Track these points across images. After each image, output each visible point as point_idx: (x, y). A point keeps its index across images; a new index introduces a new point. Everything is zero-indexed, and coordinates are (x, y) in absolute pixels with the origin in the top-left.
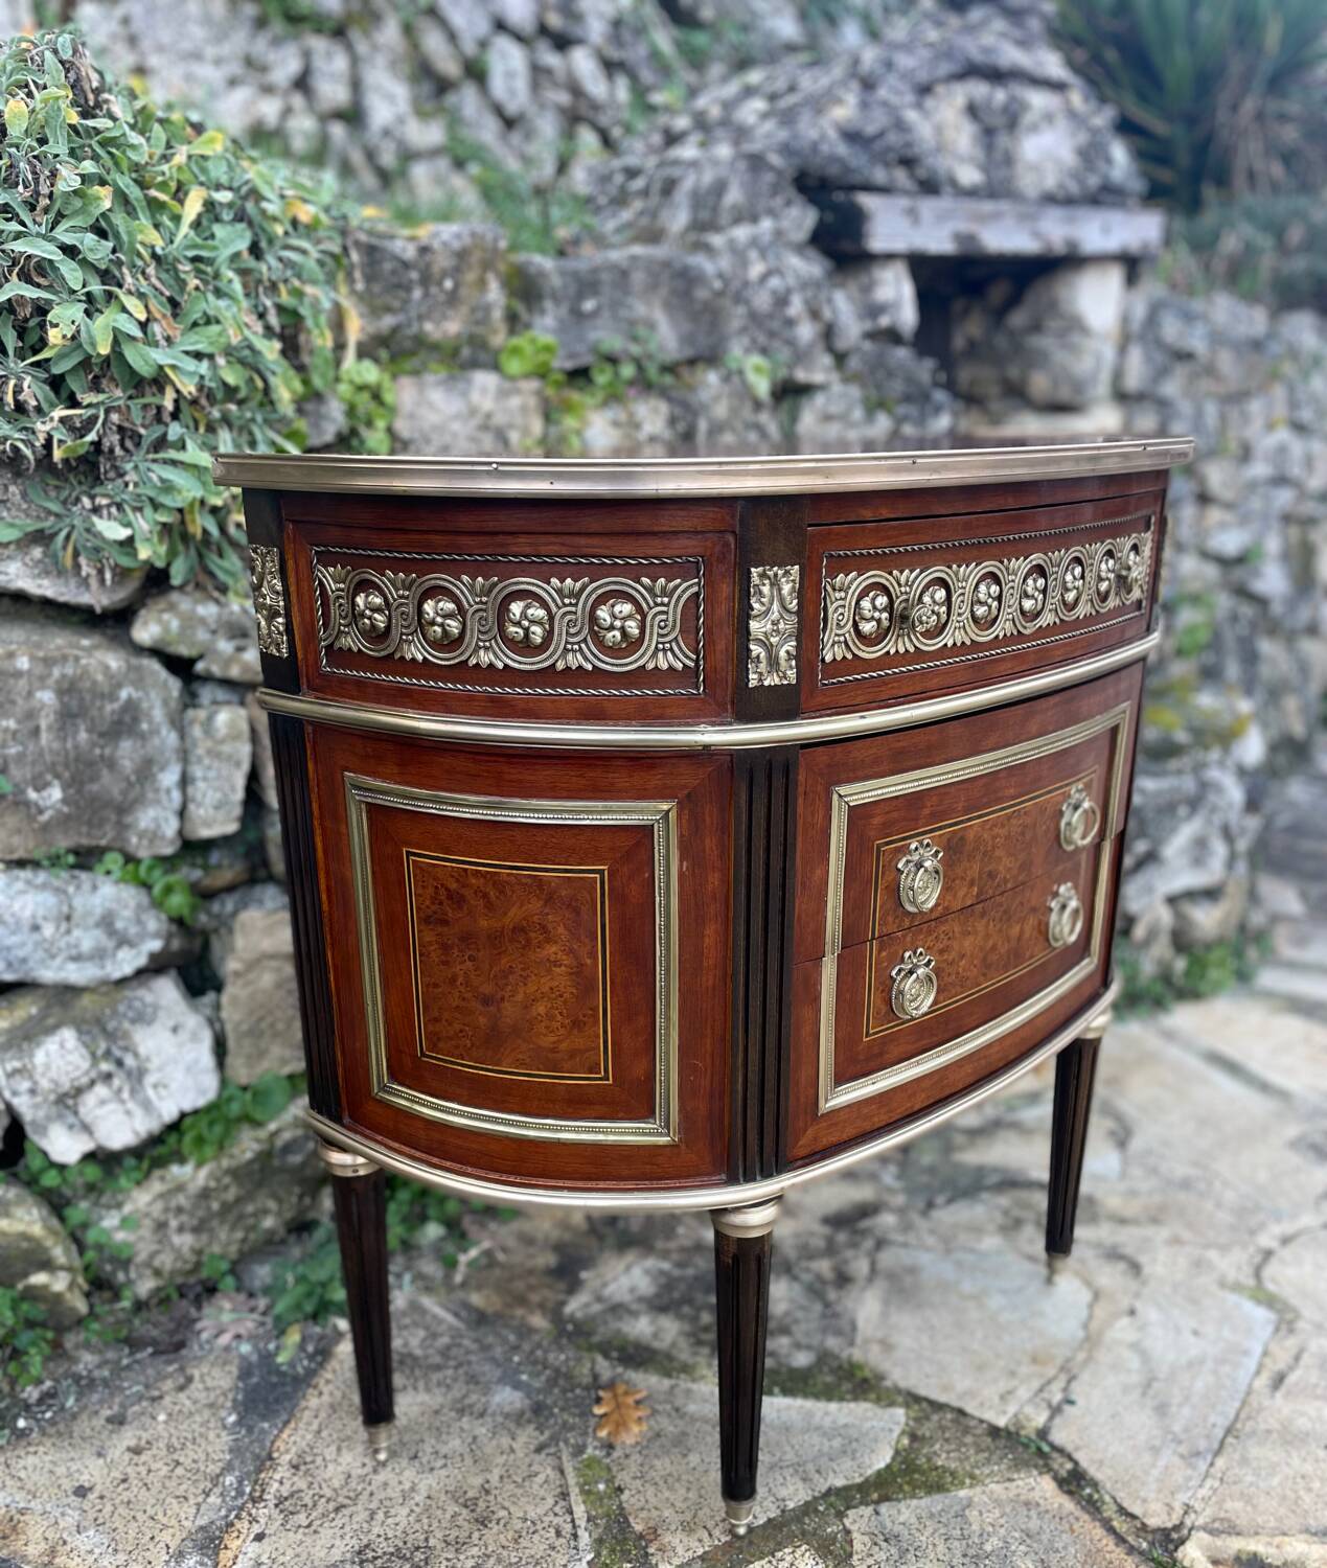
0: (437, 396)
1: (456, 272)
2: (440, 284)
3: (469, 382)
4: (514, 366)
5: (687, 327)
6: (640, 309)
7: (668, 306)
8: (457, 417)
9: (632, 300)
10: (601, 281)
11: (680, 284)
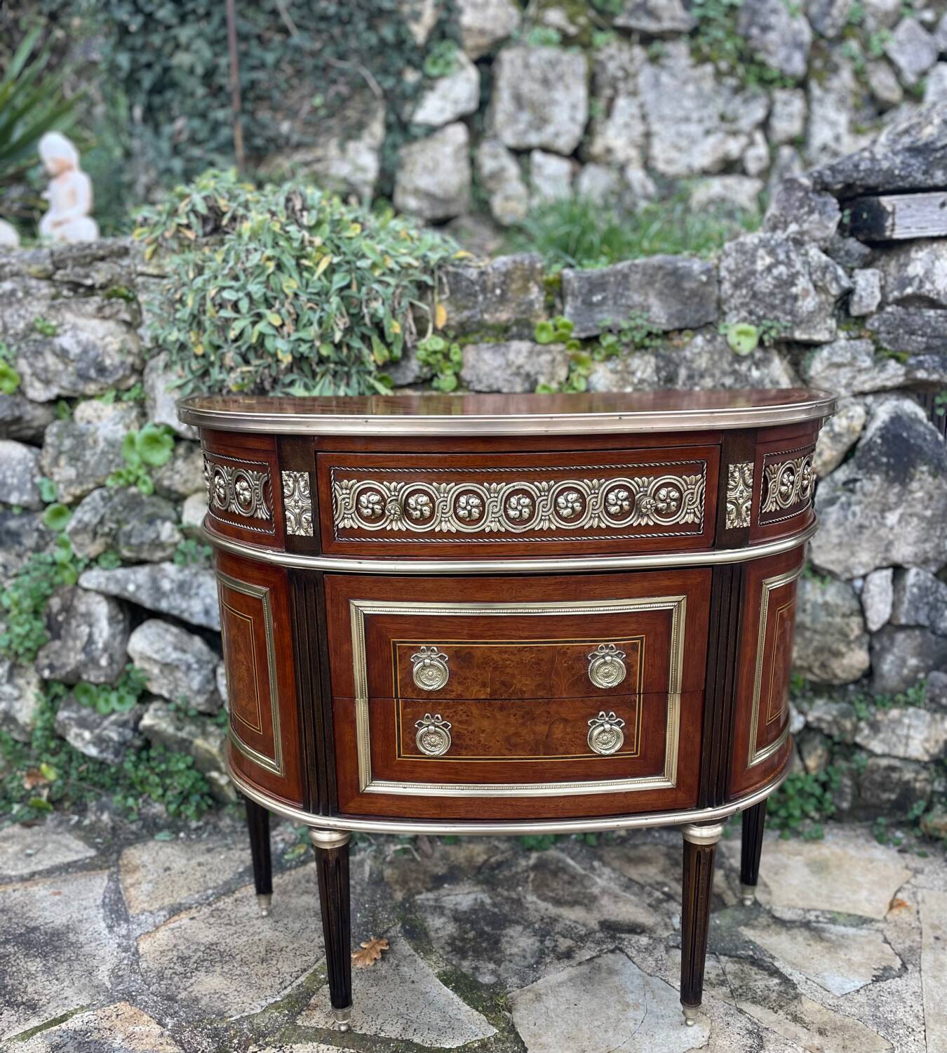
0: (487, 356)
1: (505, 285)
2: (493, 291)
3: (508, 347)
4: (543, 337)
5: (676, 307)
6: (637, 298)
7: (660, 294)
8: (499, 367)
9: (631, 293)
10: (608, 282)
11: (672, 280)
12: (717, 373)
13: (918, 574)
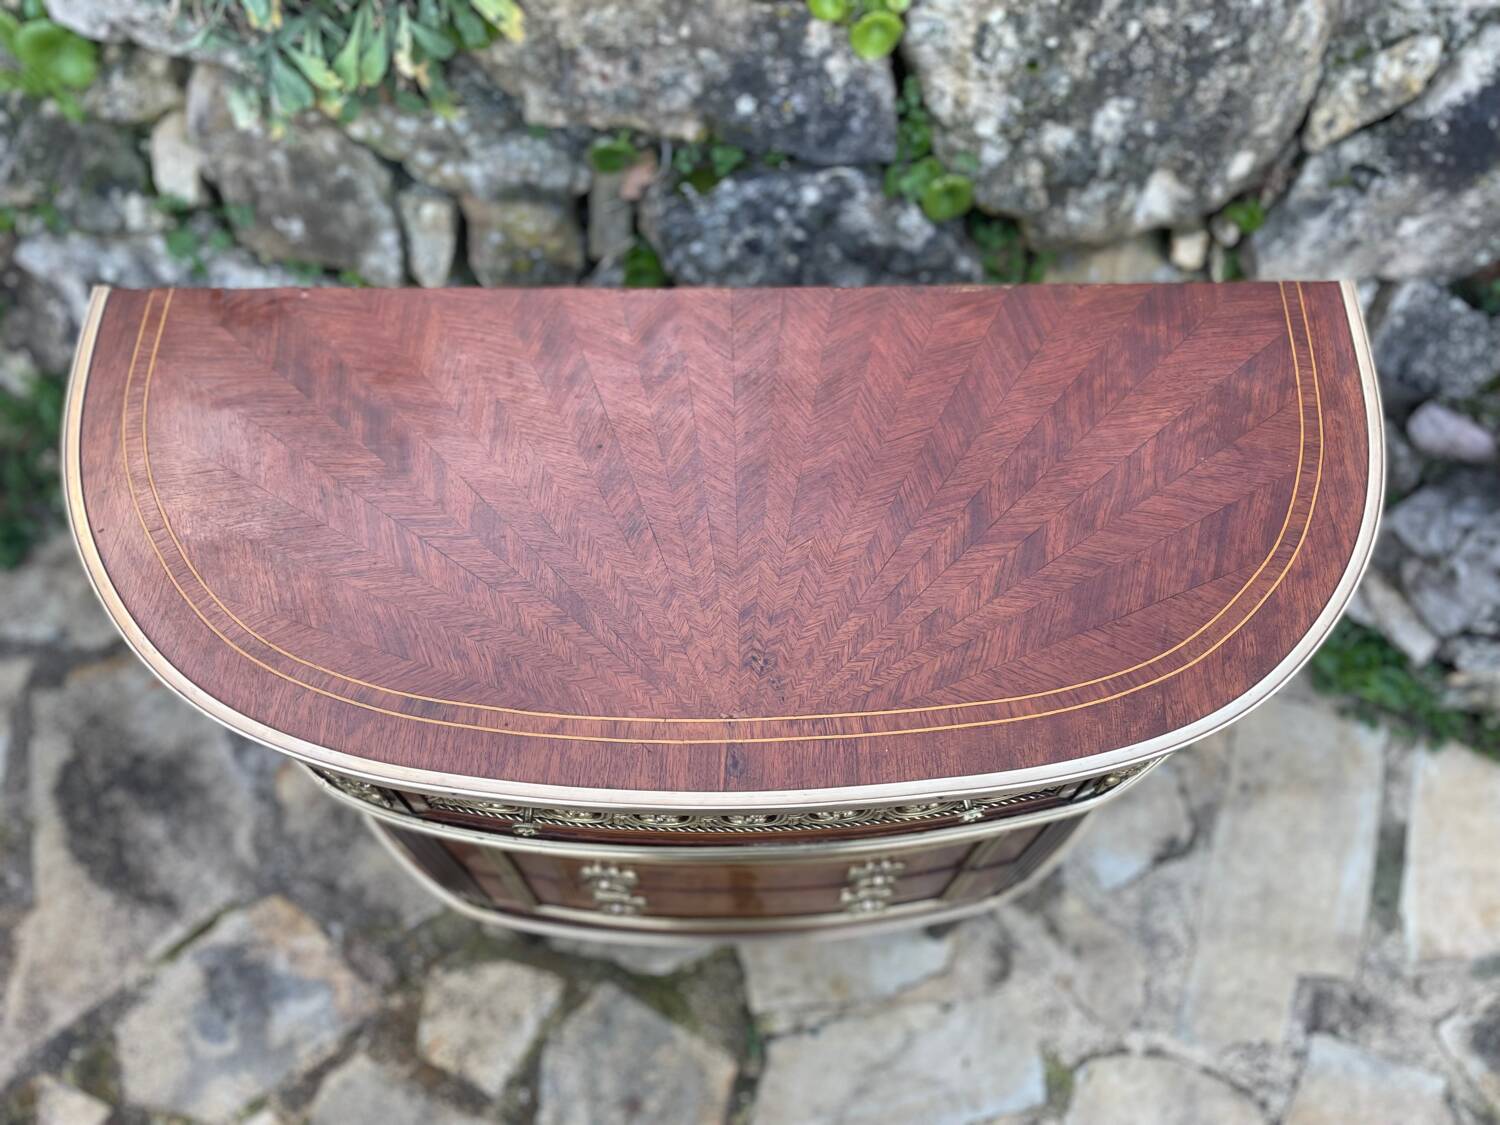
13: (1415, 293)
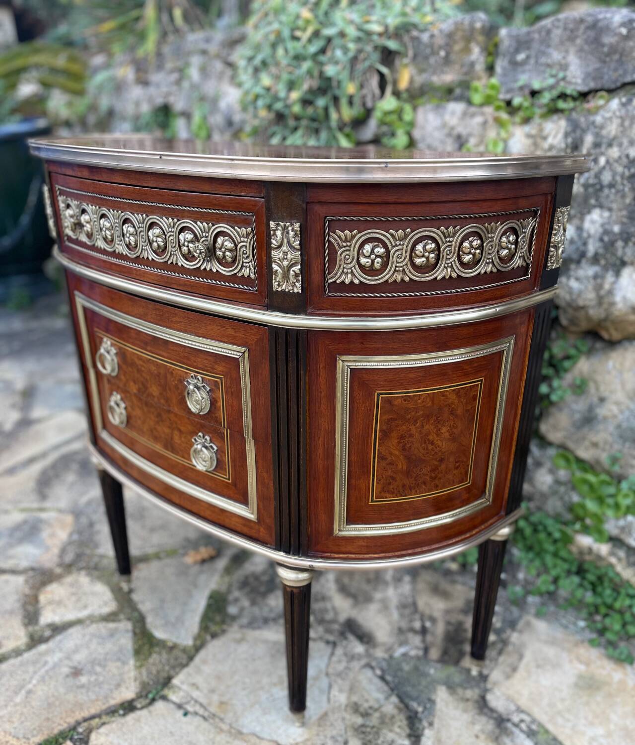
0: (430, 116)
1: (448, 47)
2: (438, 54)
3: (444, 108)
4: (477, 98)
5: (594, 65)
6: (556, 56)
8: (437, 128)
9: (551, 50)
10: (532, 40)
11: (592, 34)
12: (625, 142)
